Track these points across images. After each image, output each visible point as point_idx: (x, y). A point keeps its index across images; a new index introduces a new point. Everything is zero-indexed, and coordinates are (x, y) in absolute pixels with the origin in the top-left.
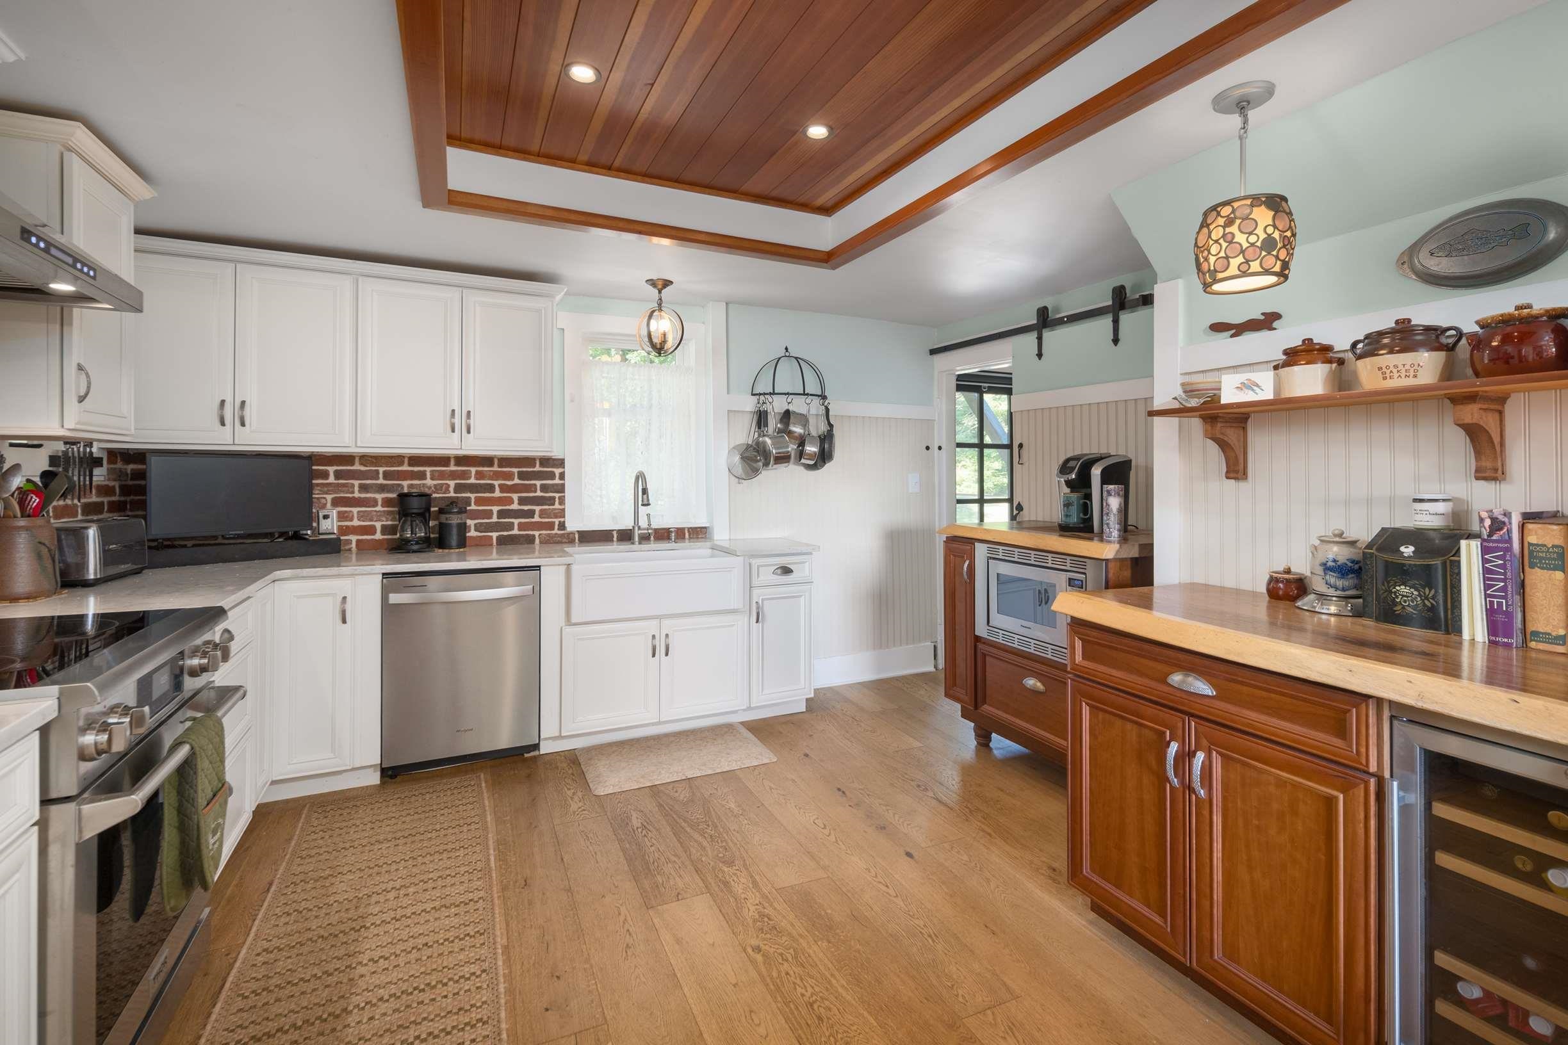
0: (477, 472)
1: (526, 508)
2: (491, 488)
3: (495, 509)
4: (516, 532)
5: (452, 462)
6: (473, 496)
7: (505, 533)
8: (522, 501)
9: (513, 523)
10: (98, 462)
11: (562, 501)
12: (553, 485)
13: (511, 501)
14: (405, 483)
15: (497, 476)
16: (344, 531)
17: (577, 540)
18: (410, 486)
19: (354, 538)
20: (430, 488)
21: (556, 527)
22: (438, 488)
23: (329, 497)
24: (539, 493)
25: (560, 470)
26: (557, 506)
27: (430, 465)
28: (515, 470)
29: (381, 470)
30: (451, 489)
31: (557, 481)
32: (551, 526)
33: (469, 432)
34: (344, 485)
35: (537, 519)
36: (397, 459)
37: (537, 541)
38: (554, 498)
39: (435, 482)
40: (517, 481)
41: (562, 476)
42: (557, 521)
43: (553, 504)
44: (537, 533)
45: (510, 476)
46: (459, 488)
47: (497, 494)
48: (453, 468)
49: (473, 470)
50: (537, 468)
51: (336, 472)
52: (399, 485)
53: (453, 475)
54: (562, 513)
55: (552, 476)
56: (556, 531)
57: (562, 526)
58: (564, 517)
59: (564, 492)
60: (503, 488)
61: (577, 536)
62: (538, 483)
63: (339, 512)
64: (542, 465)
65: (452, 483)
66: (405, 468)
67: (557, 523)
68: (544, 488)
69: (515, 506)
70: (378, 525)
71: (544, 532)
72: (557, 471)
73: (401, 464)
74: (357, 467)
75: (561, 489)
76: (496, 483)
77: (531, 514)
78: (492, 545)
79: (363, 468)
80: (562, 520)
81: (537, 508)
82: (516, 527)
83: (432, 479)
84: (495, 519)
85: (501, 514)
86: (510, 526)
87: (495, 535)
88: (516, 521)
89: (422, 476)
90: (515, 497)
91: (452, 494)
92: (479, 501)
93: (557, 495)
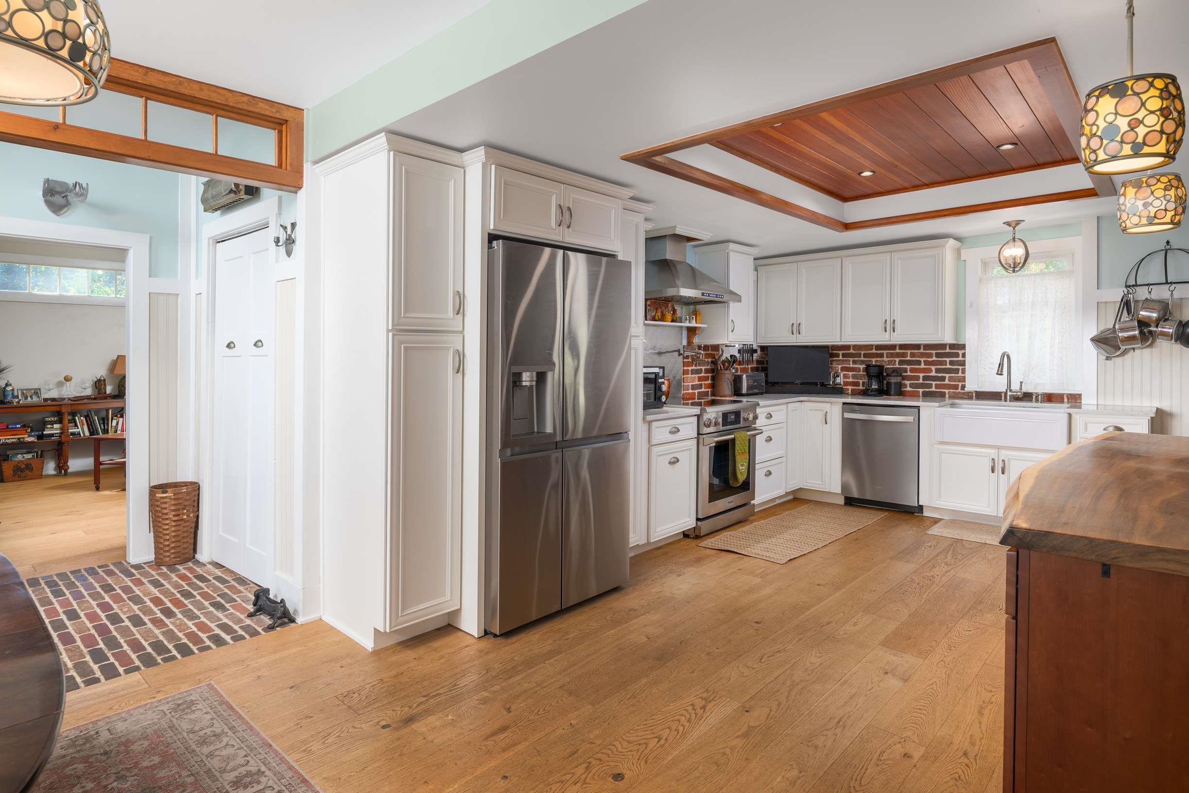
0: (911, 353)
1: (940, 375)
2: (919, 363)
3: (921, 375)
4: (933, 389)
5: (897, 347)
6: (908, 367)
7: (927, 390)
8: (937, 371)
9: (932, 384)
10: (755, 351)
11: (964, 371)
12: (958, 361)
13: (931, 371)
14: (874, 360)
15: (922, 355)
16: (846, 384)
17: (974, 398)
18: (876, 361)
19: (850, 388)
20: (886, 362)
21: (960, 388)
22: (890, 362)
23: (840, 367)
24: (948, 366)
25: (963, 351)
26: (960, 374)
27: (886, 350)
28: (934, 352)
29: (862, 353)
30: (897, 363)
31: (960, 358)
32: (956, 387)
33: (894, 331)
34: (846, 360)
35: (947, 382)
36: (870, 347)
37: (947, 396)
38: (959, 369)
39: (888, 359)
40: (934, 358)
41: (964, 355)
42: (960, 384)
43: (958, 373)
44: (947, 391)
45: (930, 355)
46: (901, 362)
47: (923, 366)
48: (898, 351)
49: (909, 352)
50: (948, 350)
51: (843, 354)
52: (870, 361)
53: (898, 355)
54: (963, 379)
55: (957, 355)
56: (959, 390)
57: (963, 387)
58: (965, 382)
59: (965, 366)
60: (926, 363)
61: (974, 395)
62: (948, 360)
63: (843, 374)
64: (950, 348)
65: (897, 360)
66: (874, 351)
67: (960, 385)
68: (951, 363)
69: (933, 374)
70: (861, 381)
71: (951, 391)
72: (961, 352)
73: (872, 349)
74: (852, 351)
75: (963, 363)
76: (922, 360)
77: (943, 379)
78: (919, 396)
79: (854, 352)
80: (964, 383)
81: (947, 376)
82: (934, 386)
83: (887, 357)
84: (921, 381)
85: (925, 378)
86: (930, 386)
87: (921, 390)
88: (934, 383)
89: (882, 356)
90: (933, 368)
91: (897, 366)
92: (912, 370)
93: (960, 368)
